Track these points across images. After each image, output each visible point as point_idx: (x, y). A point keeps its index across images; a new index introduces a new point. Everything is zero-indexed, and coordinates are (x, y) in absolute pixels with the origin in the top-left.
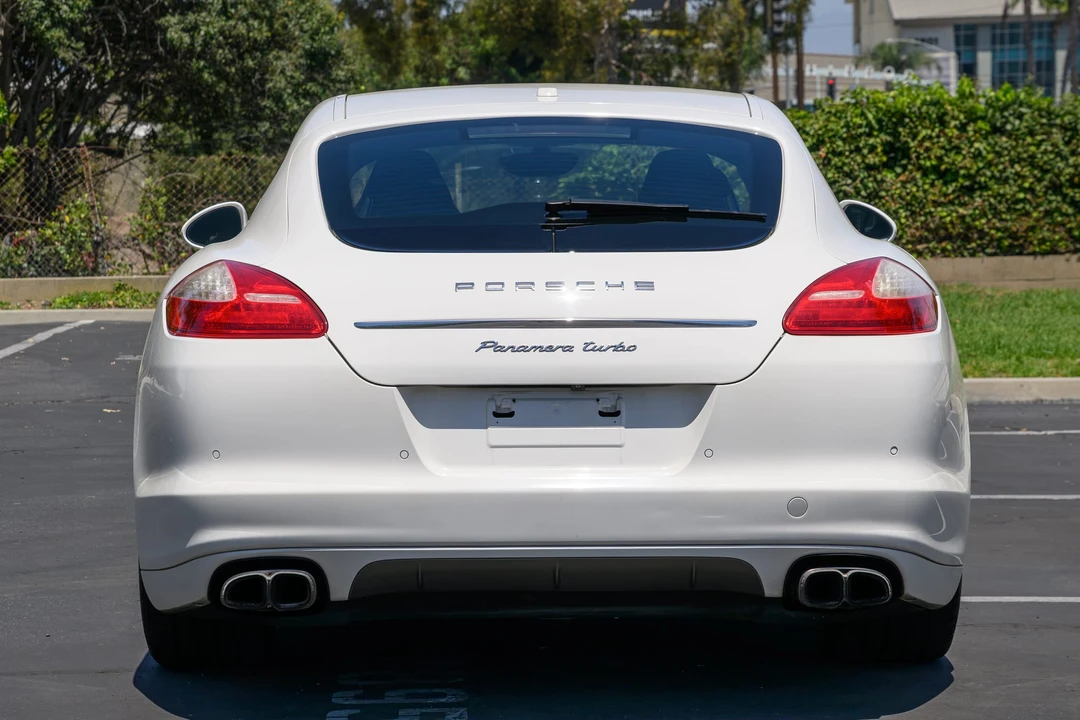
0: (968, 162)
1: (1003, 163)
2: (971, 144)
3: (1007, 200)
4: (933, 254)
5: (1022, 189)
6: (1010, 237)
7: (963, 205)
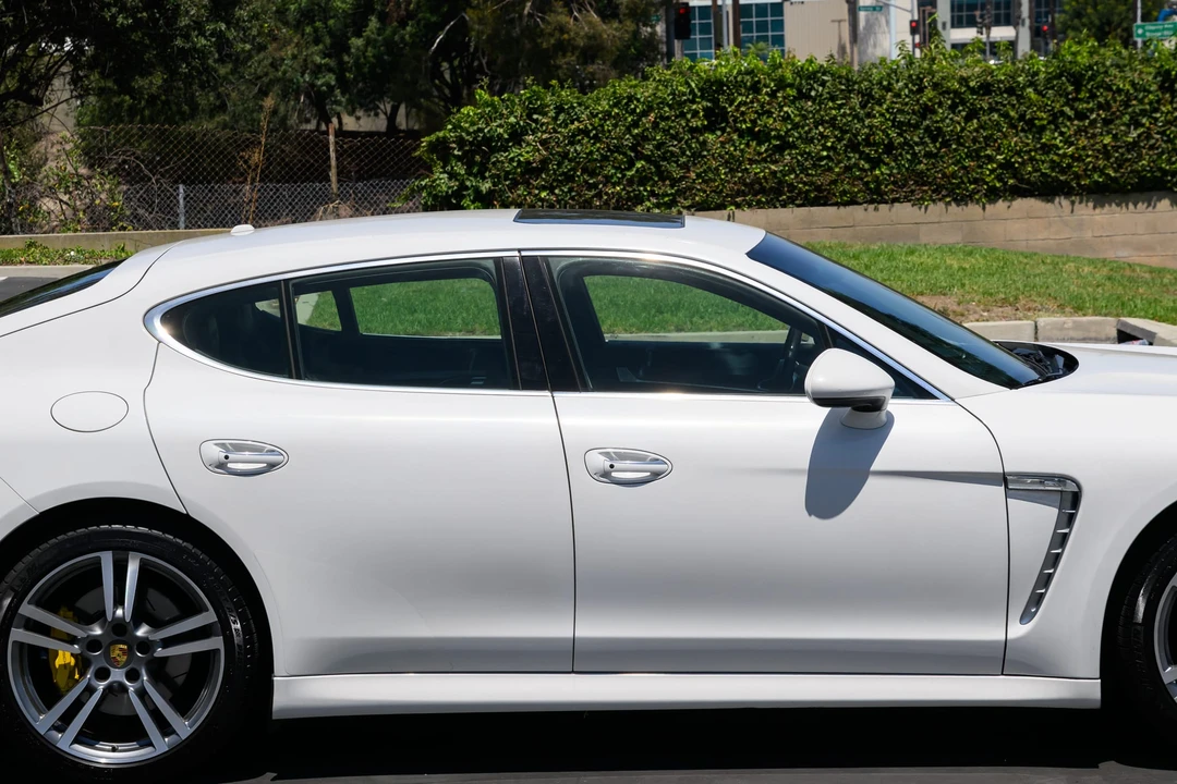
0: (778, 125)
1: (808, 125)
2: (781, 107)
3: (812, 157)
4: (750, 206)
5: (825, 148)
6: (815, 190)
7: (775, 162)
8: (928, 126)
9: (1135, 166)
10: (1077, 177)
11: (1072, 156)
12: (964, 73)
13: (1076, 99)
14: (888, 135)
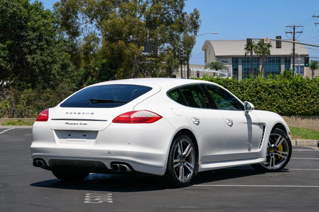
8: (258, 96)
9: (313, 109)
10: (298, 111)
11: (296, 105)
12: (268, 83)
13: (297, 91)
14: (248, 98)
